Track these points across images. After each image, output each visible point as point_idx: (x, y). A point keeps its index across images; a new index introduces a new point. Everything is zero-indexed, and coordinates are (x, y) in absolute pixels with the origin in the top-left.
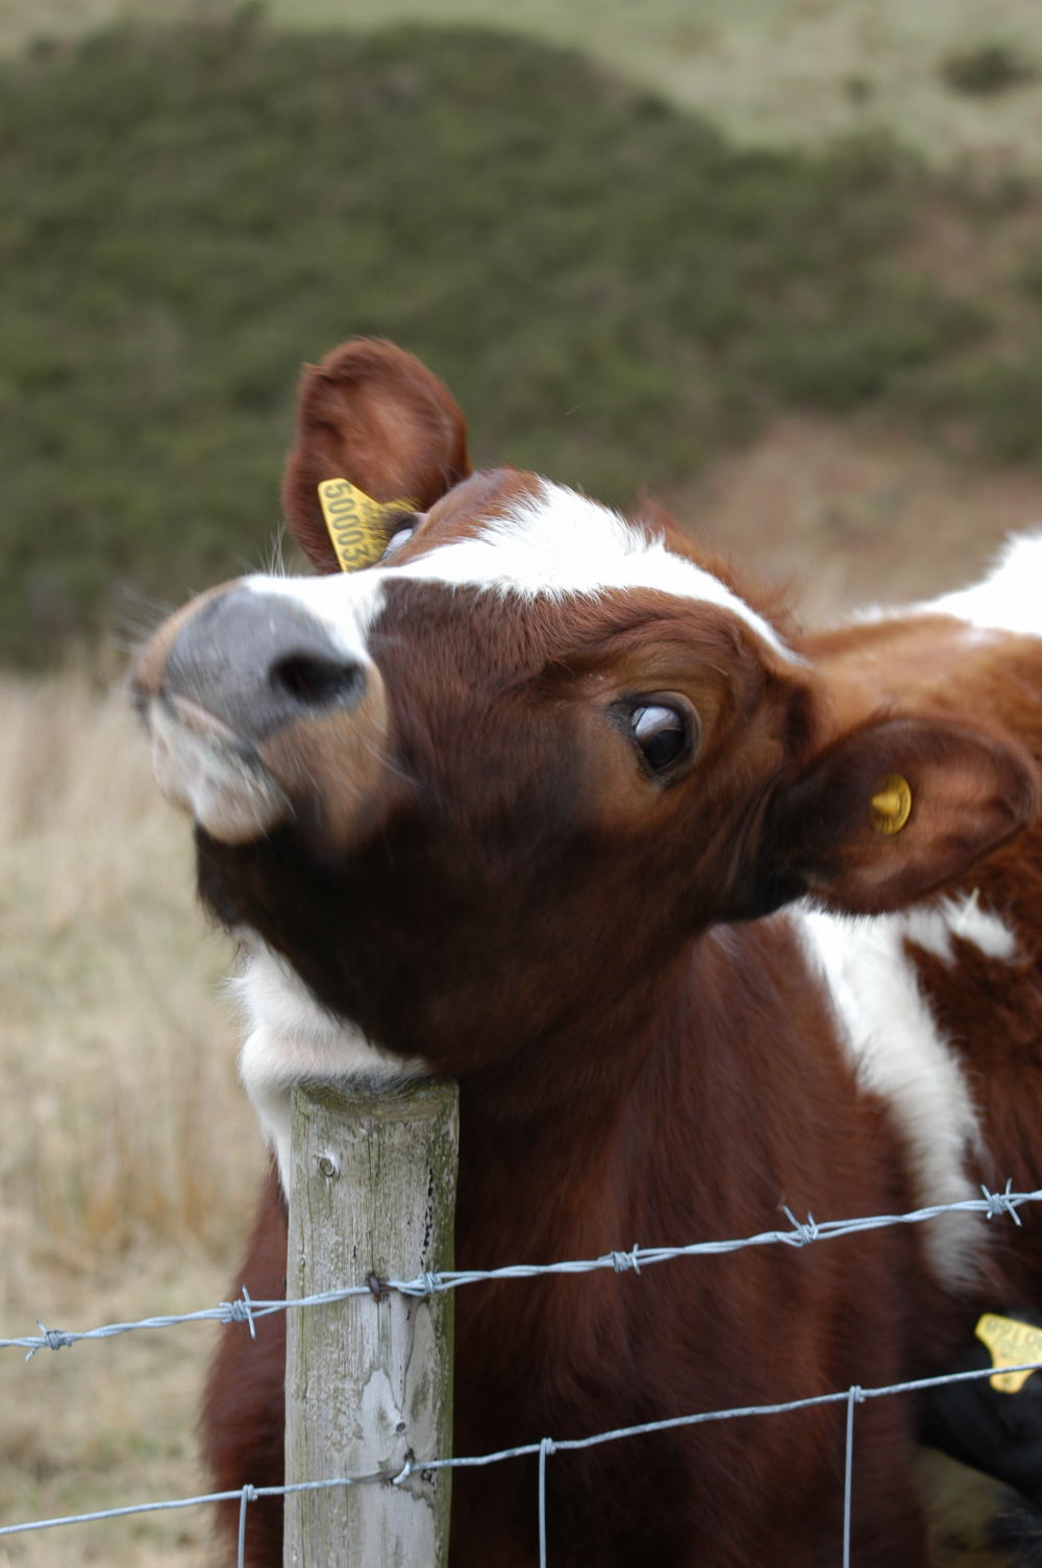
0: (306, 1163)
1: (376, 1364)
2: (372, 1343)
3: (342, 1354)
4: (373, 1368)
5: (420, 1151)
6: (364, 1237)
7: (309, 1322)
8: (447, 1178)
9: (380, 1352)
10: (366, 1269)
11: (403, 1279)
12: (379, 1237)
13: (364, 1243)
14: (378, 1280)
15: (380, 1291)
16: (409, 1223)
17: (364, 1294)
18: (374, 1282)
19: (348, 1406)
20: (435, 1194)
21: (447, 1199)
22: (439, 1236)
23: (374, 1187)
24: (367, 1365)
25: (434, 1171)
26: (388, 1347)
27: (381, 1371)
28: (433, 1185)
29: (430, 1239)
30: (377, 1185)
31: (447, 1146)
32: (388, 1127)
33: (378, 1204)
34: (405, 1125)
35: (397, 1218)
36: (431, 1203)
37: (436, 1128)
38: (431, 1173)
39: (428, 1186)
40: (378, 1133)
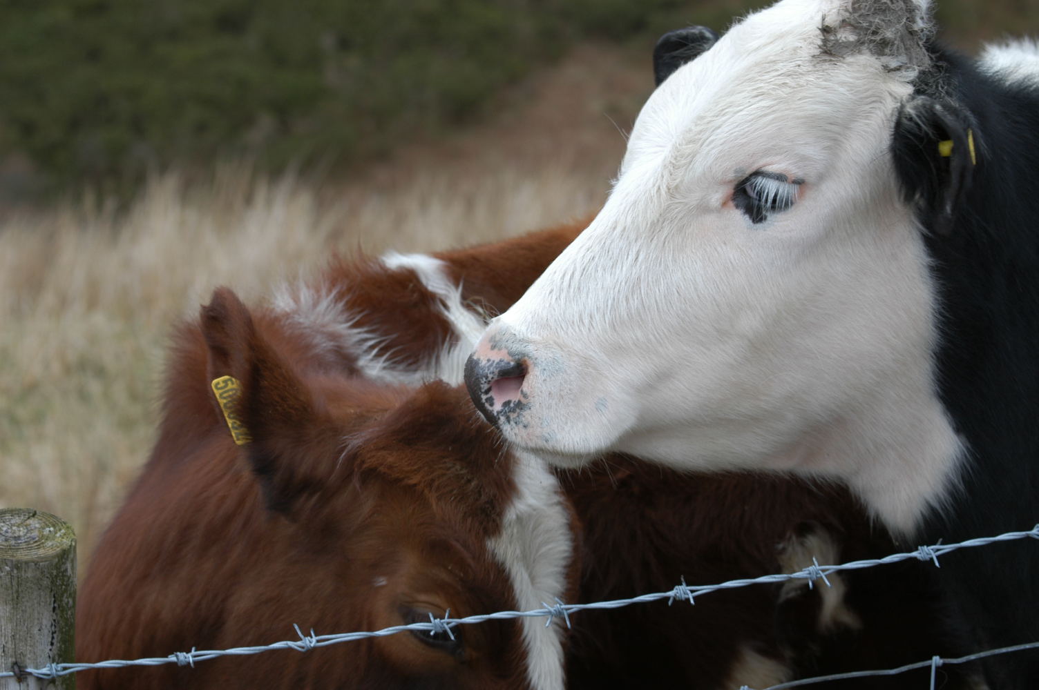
5: (46, 582)
6: (10, 639)
8: (66, 600)
10: (11, 660)
11: (37, 668)
12: (19, 639)
13: (10, 642)
14: (19, 667)
15: (21, 676)
16: (40, 630)
17: (10, 676)
18: (16, 669)
20: (57, 611)
21: (67, 614)
22: (61, 638)
23: (15, 606)
25: (56, 596)
28: (56, 605)
29: (55, 641)
30: (17, 604)
31: (66, 579)
32: (24, 566)
33: (18, 617)
34: (36, 564)
35: (31, 627)
36: (55, 617)
37: (57, 567)
38: (54, 597)
39: (52, 606)
40: (17, 569)
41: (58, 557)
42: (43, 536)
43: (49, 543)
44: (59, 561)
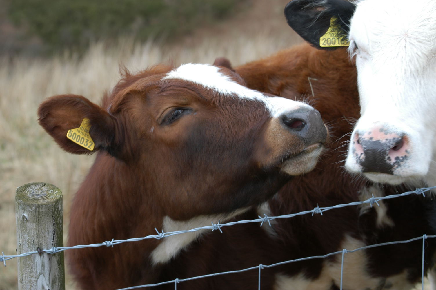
0: (19, 217)
1: (41, 273)
2: (39, 267)
3: (31, 270)
4: (40, 274)
5: (50, 213)
6: (36, 237)
7: (22, 261)
8: (59, 220)
9: (42, 270)
10: (36, 246)
11: (47, 249)
12: (40, 237)
13: (36, 239)
14: (40, 249)
15: (41, 253)
16: (48, 233)
17: (36, 253)
18: (39, 250)
19: (34, 285)
20: (55, 225)
21: (59, 226)
22: (57, 237)
23: (38, 224)
24: (38, 273)
25: (55, 219)
26: (44, 268)
27: (42, 275)
28: (54, 223)
29: (55, 238)
30: (38, 223)
31: (59, 211)
32: (41, 206)
33: (39, 228)
34: (46, 206)
35: (45, 232)
36: (54, 228)
37: (55, 206)
38: (54, 219)
39: (53, 223)
40: (38, 208)
41: (55, 202)
42: (48, 193)
43: (51, 197)
44: (55, 204)
